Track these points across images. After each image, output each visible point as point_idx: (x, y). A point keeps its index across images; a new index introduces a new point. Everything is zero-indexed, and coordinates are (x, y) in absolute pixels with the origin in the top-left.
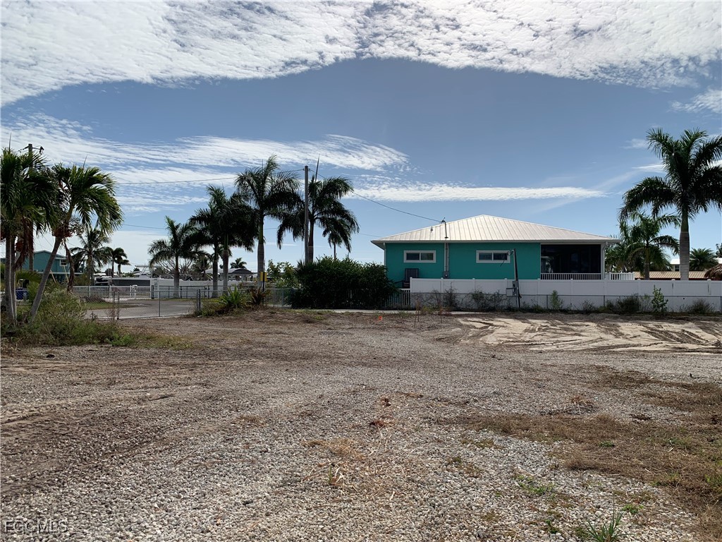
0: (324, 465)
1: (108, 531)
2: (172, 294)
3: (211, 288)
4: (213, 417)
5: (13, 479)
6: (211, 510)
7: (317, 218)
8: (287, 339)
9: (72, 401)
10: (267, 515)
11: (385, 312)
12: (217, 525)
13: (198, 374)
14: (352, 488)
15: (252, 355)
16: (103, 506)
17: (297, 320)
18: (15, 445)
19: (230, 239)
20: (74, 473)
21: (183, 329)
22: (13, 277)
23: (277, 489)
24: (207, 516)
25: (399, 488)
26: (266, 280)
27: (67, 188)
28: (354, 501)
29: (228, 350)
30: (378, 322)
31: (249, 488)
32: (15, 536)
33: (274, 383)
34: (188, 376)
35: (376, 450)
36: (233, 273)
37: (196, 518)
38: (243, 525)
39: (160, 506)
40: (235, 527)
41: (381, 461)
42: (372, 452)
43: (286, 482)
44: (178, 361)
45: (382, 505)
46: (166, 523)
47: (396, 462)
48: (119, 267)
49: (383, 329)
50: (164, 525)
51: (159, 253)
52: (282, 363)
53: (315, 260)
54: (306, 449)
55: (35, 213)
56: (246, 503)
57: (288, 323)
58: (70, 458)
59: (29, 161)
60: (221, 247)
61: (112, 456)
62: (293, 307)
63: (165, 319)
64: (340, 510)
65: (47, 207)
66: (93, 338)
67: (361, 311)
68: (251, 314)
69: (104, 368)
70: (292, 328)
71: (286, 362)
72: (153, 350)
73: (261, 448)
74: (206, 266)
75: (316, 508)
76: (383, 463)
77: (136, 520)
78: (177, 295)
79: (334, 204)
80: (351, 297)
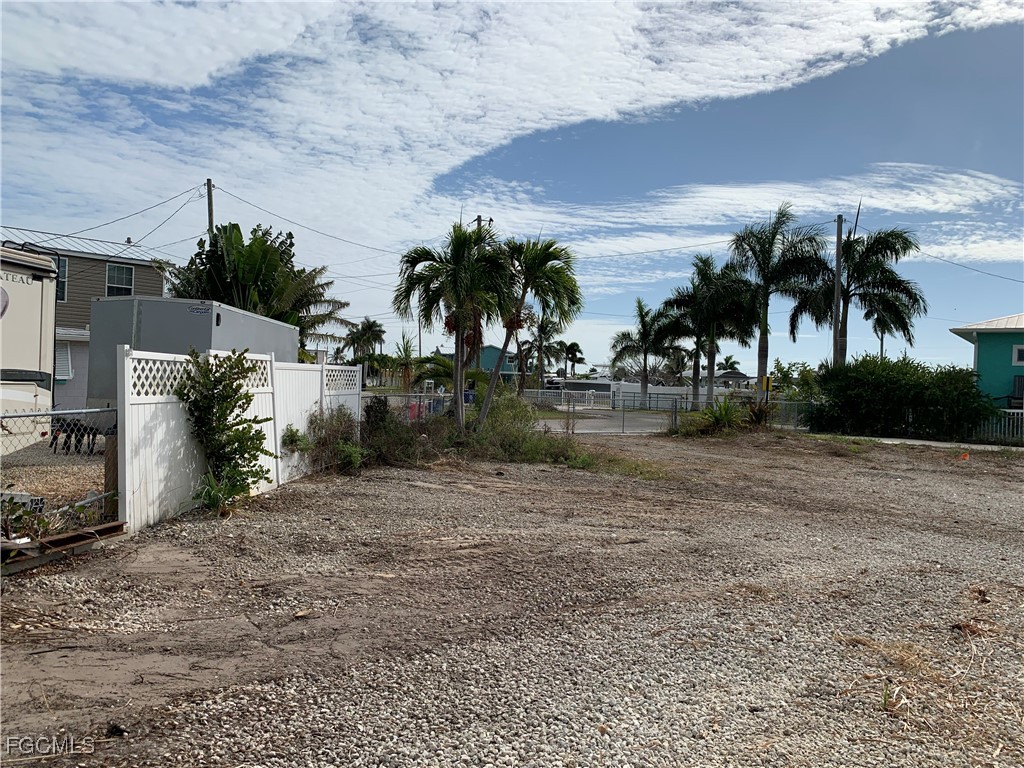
0: (874, 677)
1: (575, 707)
2: (637, 404)
3: (691, 398)
4: (701, 579)
5: (468, 618)
6: (704, 709)
7: (854, 295)
8: (804, 478)
9: (524, 532)
10: (786, 734)
11: (974, 447)
12: (714, 731)
13: (677, 515)
14: (924, 723)
15: (752, 497)
16: (567, 673)
17: (820, 451)
18: (468, 577)
19: (718, 329)
20: (531, 623)
21: (654, 451)
22: (461, 376)
23: (800, 699)
24: (699, 716)
25: (1010, 739)
26: (770, 388)
27: (519, 268)
28: (928, 745)
29: (717, 486)
30: (961, 463)
31: (756, 688)
32: (472, 688)
33: (787, 541)
34: (664, 517)
35: (966, 671)
36: (721, 376)
37: (684, 715)
38: (751, 740)
39: (636, 688)
40: (740, 740)
41: (974, 689)
42: (958, 672)
43: (812, 691)
44: (650, 494)
45: (980, 763)
46: (646, 713)
47: (1003, 697)
48: (573, 366)
49: (971, 475)
50: (642, 714)
51: (623, 349)
52: (799, 513)
53: (849, 359)
54: (842, 648)
55: (486, 300)
56: (753, 710)
57: (804, 454)
58: (526, 604)
59: (479, 237)
60: (705, 341)
61: (574, 611)
62: (812, 430)
63: (630, 437)
64: (905, 752)
65: (499, 292)
66: (546, 455)
67: (927, 443)
68: (748, 437)
69: (559, 494)
70: (811, 462)
71: (804, 513)
72: (617, 477)
73: (772, 634)
74: (681, 365)
75: (863, 741)
76: (979, 694)
77: (608, 700)
78: (645, 404)
79: (882, 272)
80: (911, 420)
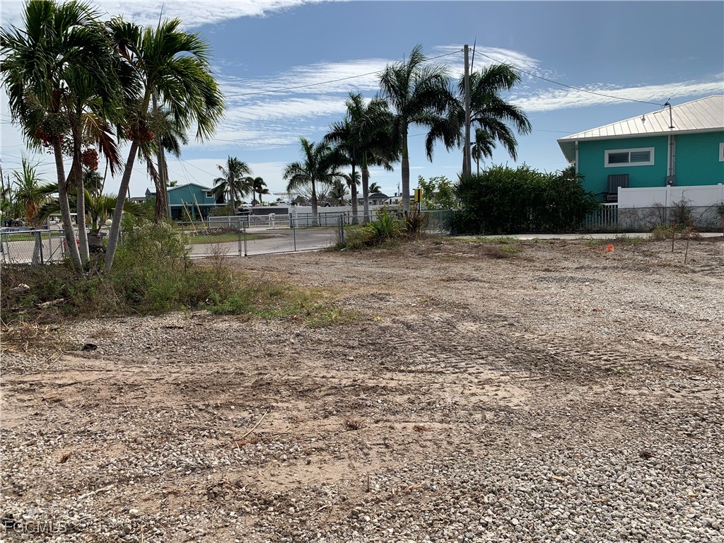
2: (310, 221)
3: (351, 214)
17: (478, 253)
19: (368, 157)
48: (260, 196)
51: (294, 177)
62: (452, 234)
63: (301, 254)
66: (181, 300)
68: (408, 245)
74: (342, 190)
78: (316, 222)
79: (493, 101)
80: (531, 218)
